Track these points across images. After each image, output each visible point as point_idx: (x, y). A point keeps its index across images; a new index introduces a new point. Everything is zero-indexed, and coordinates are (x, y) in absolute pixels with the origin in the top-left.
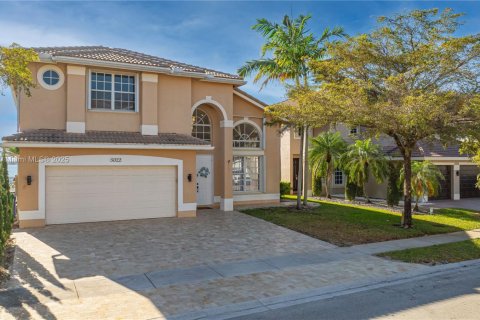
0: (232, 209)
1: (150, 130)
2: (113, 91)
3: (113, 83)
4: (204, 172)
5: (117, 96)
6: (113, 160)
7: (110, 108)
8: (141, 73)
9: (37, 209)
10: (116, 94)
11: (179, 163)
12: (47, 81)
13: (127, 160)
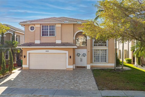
0: (90, 68)
1: (58, 42)
2: (49, 31)
3: (49, 28)
4: (84, 55)
5: (50, 32)
6: (46, 51)
7: (48, 35)
8: (56, 24)
9: (27, 65)
10: (50, 31)
11: (67, 52)
12: (31, 29)
13: (50, 51)
